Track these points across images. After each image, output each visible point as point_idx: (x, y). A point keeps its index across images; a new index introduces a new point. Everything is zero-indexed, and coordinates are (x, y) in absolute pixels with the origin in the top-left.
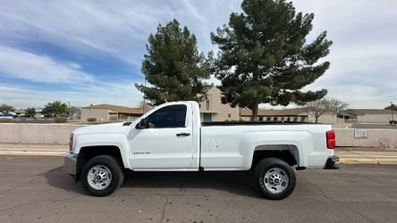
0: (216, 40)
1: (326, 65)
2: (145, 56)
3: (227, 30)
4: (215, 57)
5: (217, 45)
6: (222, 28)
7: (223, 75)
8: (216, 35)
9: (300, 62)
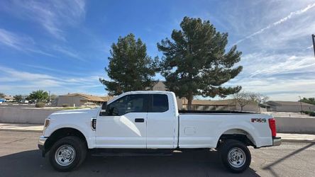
0: (161, 48)
1: (240, 68)
2: (109, 58)
3: (169, 42)
4: (160, 60)
5: (162, 52)
6: (165, 40)
7: (166, 74)
8: (161, 45)
9: (221, 66)
